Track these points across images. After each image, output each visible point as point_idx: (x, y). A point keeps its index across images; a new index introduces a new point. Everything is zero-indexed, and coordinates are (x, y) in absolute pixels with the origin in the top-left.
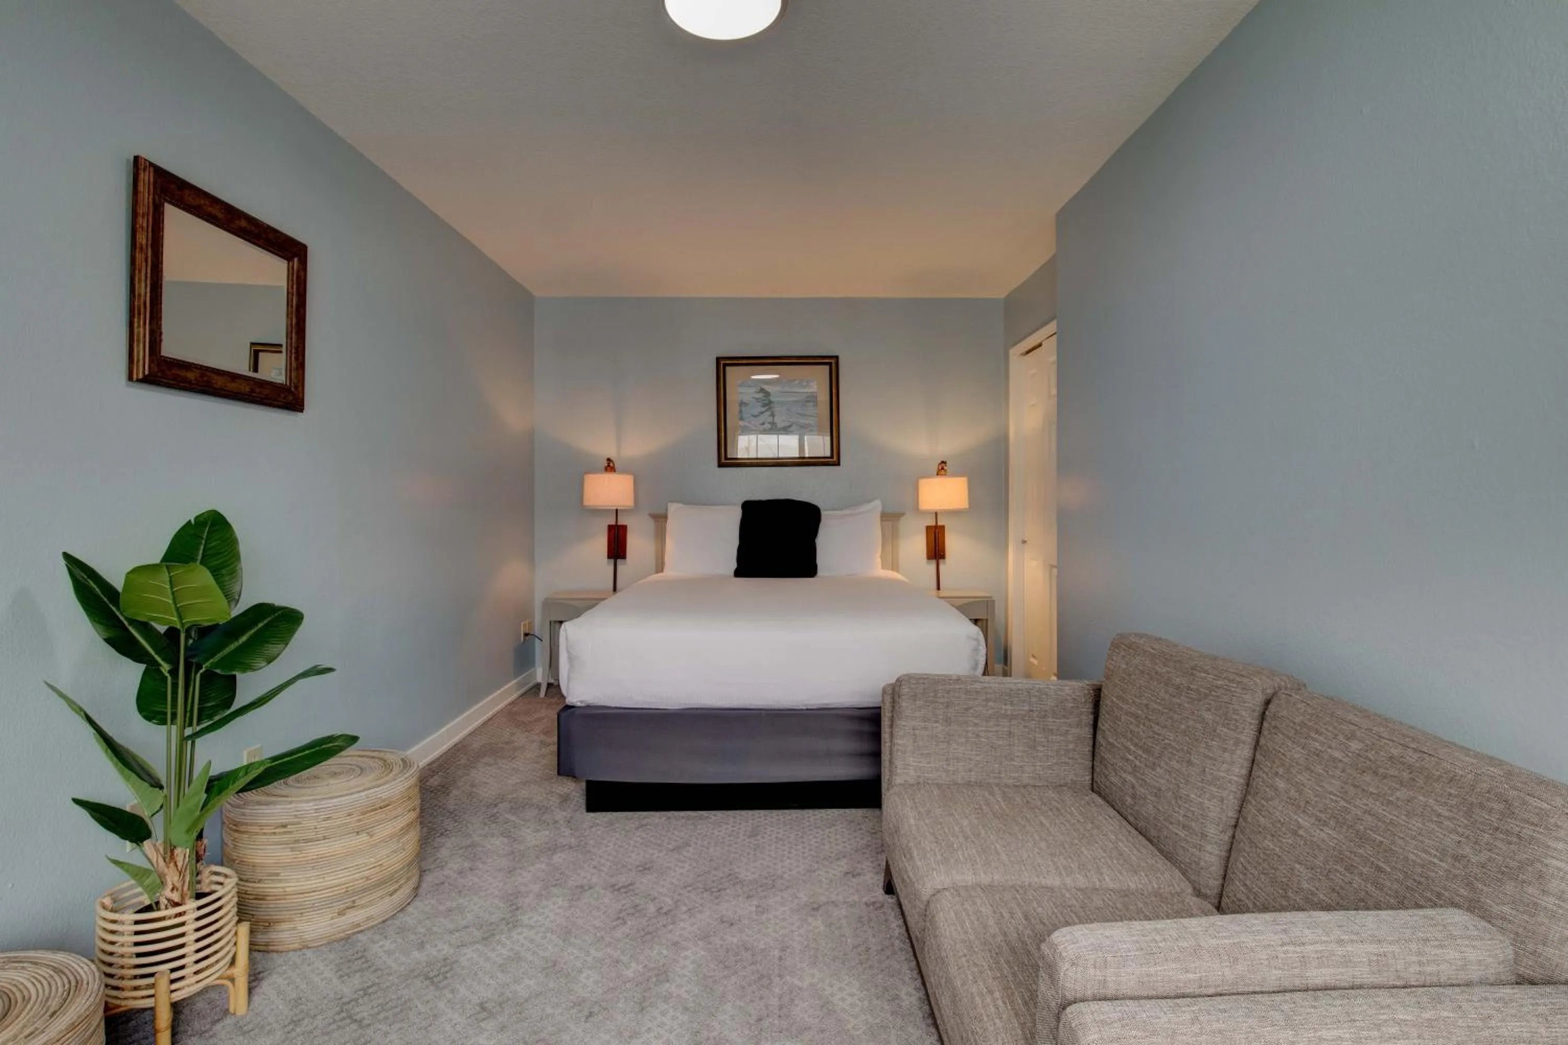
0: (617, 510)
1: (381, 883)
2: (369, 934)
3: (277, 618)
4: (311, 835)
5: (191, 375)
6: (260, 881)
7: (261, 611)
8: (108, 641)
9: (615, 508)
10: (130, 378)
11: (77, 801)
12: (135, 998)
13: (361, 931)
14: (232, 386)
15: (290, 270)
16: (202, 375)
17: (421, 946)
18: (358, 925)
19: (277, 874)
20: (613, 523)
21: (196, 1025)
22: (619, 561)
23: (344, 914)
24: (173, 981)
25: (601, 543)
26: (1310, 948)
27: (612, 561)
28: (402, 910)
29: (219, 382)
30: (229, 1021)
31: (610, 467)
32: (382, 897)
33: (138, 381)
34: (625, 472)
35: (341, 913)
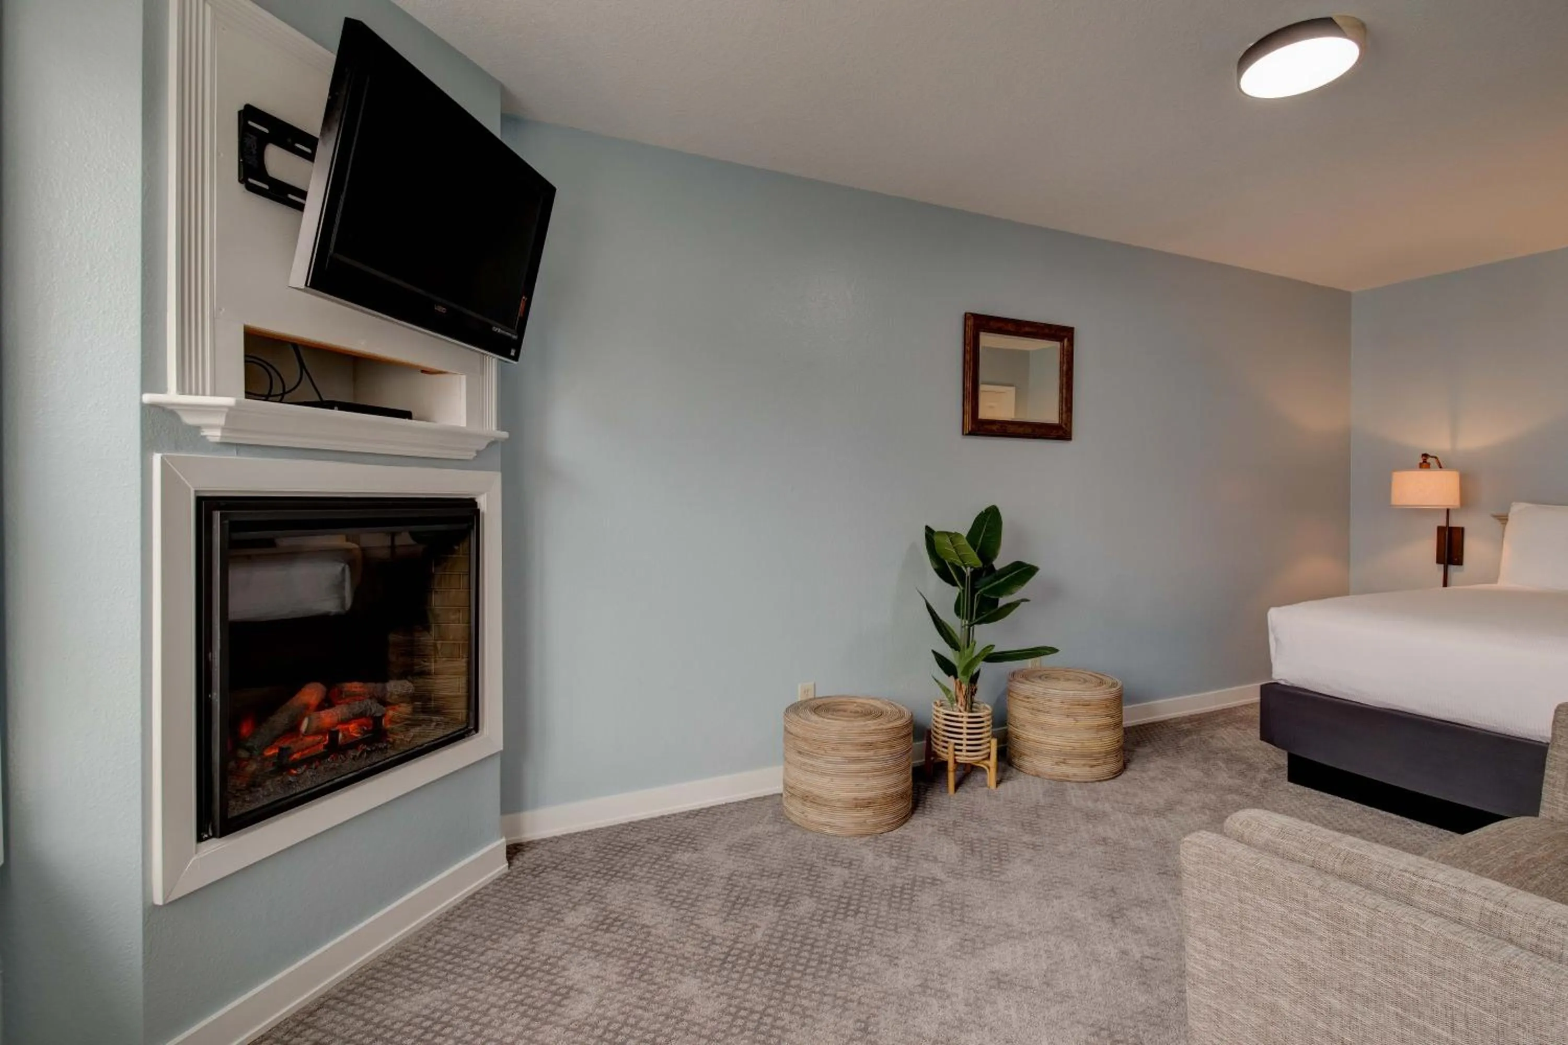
0: (1448, 510)
1: (1083, 756)
2: (1074, 785)
3: (1024, 570)
4: (1040, 708)
5: (994, 428)
6: (1017, 727)
7: (1018, 565)
8: (935, 570)
9: (1446, 508)
10: (963, 434)
11: (934, 652)
12: (943, 752)
13: (1069, 781)
14: (1021, 430)
15: (1063, 348)
16: (1001, 427)
17: (1097, 800)
18: (1068, 776)
19: (1024, 726)
20: (1443, 524)
21: (972, 784)
22: (1452, 568)
23: (1059, 765)
24: (956, 750)
25: (1429, 547)
26: (1439, 885)
27: (1442, 566)
28: (1100, 781)
29: (1011, 429)
30: (986, 789)
31: (1426, 461)
32: (1084, 765)
33: (966, 435)
34: (1450, 467)
35: (1057, 763)
